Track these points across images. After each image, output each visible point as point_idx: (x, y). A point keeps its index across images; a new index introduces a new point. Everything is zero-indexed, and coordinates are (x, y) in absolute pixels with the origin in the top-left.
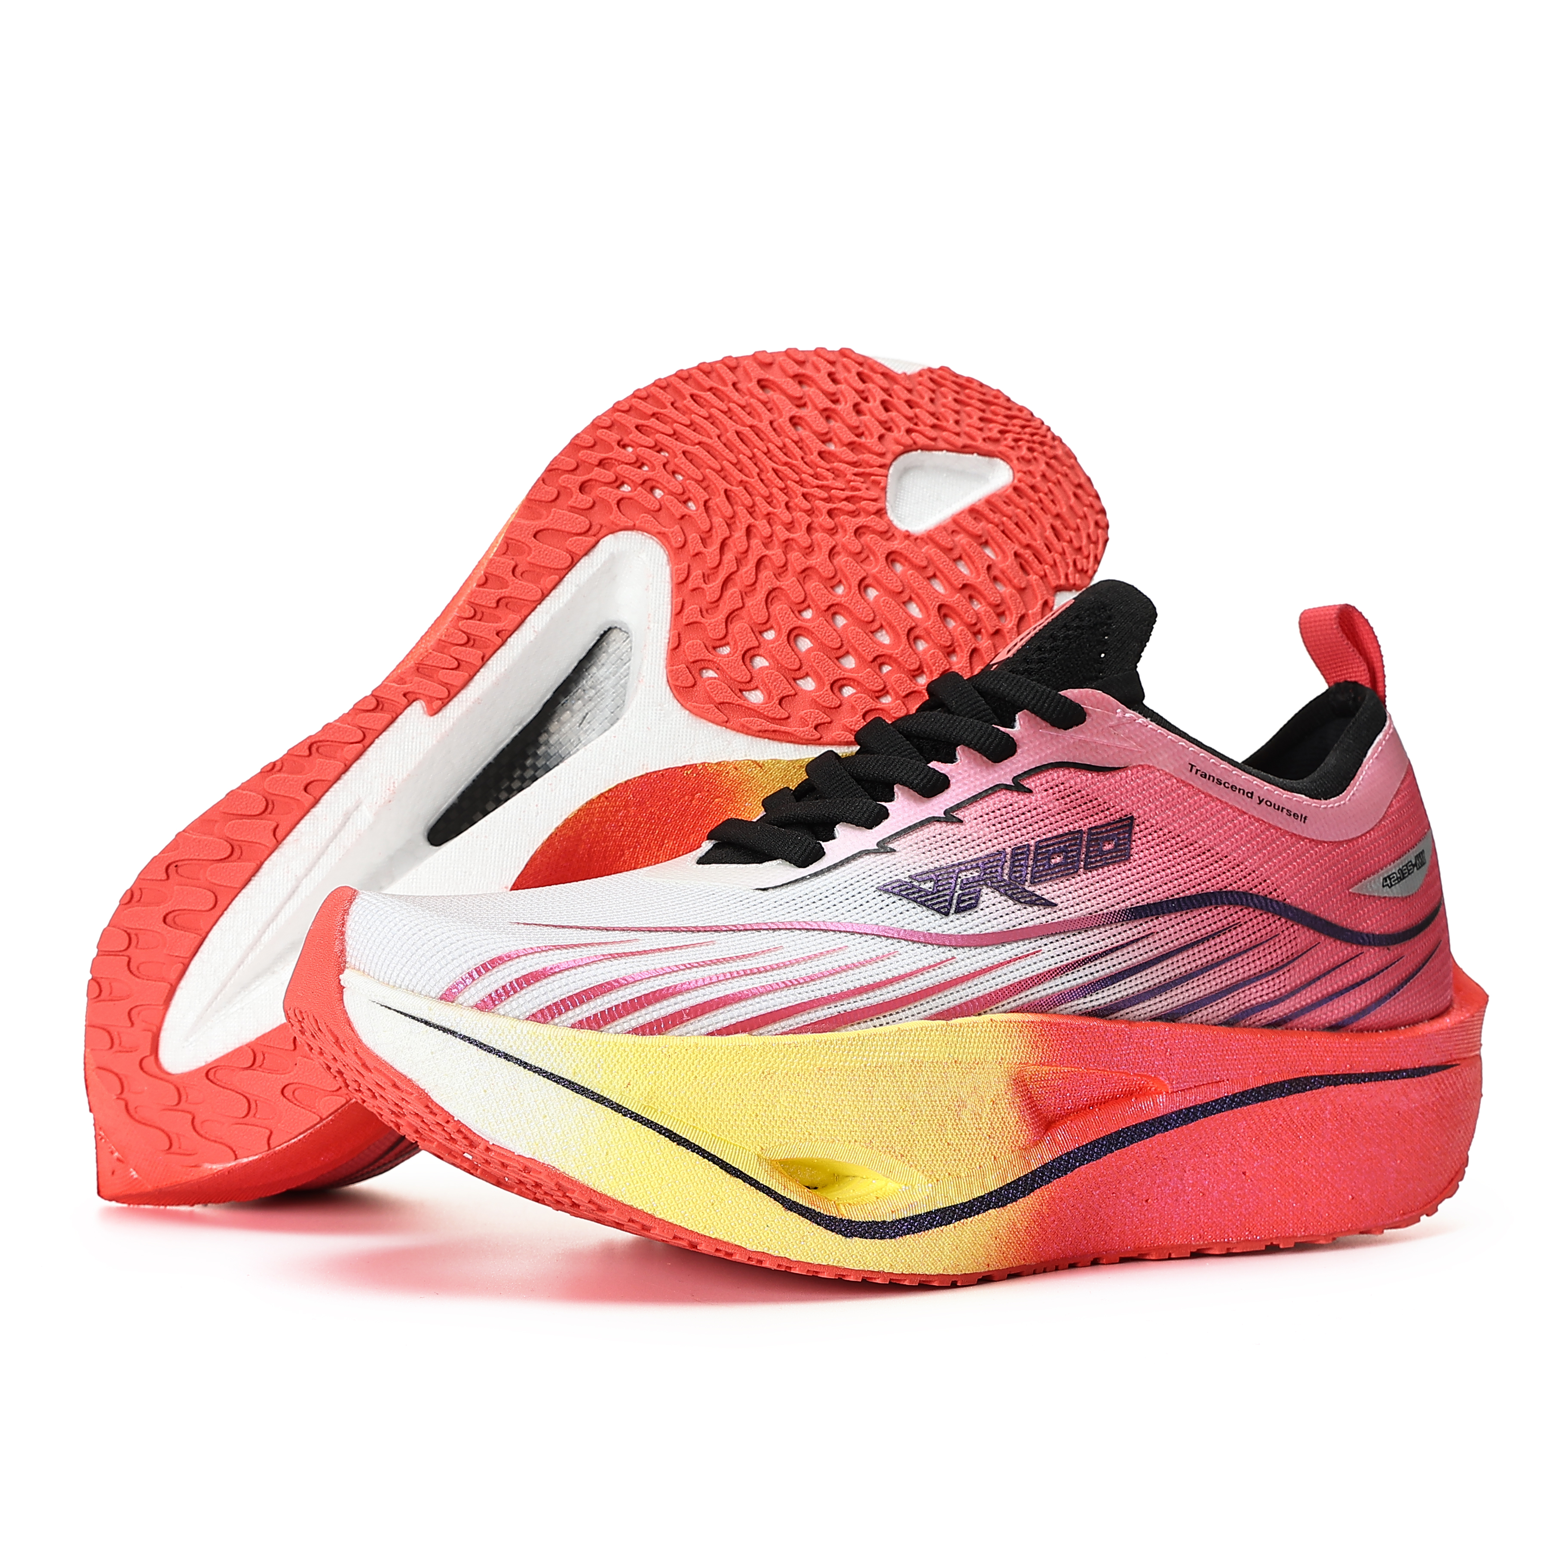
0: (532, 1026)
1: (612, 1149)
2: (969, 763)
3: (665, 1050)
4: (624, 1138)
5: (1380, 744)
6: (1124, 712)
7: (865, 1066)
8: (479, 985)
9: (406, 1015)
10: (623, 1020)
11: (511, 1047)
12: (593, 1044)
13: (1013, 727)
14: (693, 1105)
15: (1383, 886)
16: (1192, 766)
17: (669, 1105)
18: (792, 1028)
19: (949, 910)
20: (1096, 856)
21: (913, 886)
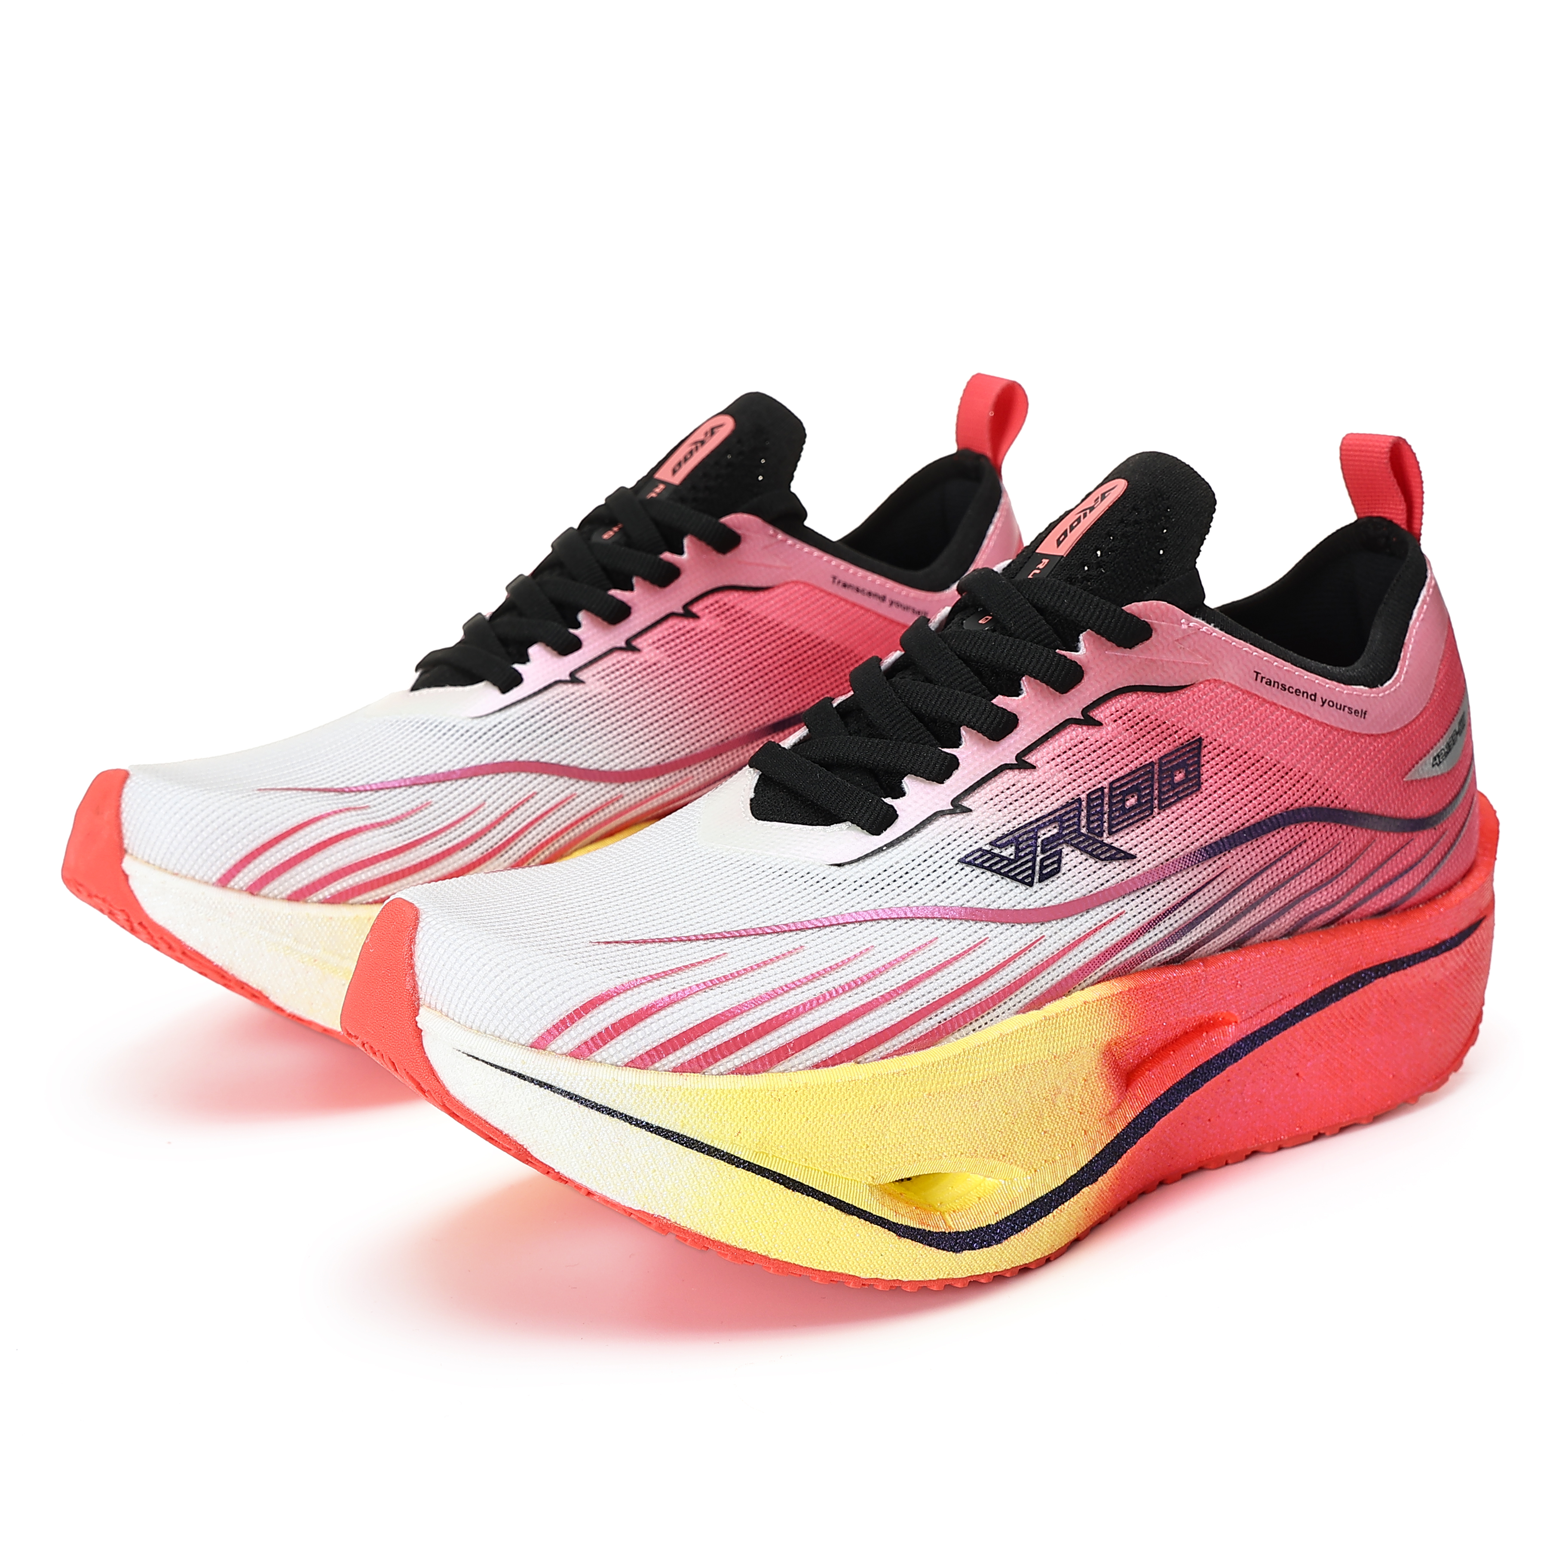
0: (633, 1075)
1: (726, 1200)
2: (1036, 695)
3: (774, 1094)
4: (738, 1188)
5: (1424, 601)
6: (1189, 621)
7: (972, 1083)
8: (572, 1032)
9: (497, 1067)
10: (725, 1060)
11: (614, 1101)
12: (700, 1093)
13: (1076, 650)
14: (805, 1145)
15: (1433, 766)
16: (1258, 673)
17: (781, 1148)
18: (896, 1048)
19: (1033, 879)
20: (1168, 791)
21: (995, 855)
